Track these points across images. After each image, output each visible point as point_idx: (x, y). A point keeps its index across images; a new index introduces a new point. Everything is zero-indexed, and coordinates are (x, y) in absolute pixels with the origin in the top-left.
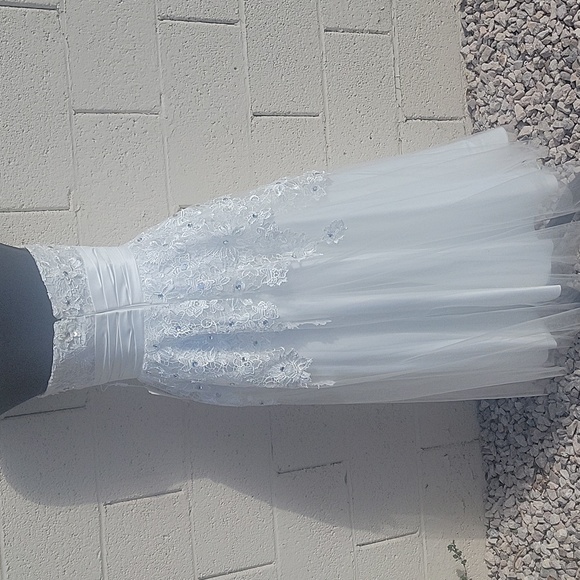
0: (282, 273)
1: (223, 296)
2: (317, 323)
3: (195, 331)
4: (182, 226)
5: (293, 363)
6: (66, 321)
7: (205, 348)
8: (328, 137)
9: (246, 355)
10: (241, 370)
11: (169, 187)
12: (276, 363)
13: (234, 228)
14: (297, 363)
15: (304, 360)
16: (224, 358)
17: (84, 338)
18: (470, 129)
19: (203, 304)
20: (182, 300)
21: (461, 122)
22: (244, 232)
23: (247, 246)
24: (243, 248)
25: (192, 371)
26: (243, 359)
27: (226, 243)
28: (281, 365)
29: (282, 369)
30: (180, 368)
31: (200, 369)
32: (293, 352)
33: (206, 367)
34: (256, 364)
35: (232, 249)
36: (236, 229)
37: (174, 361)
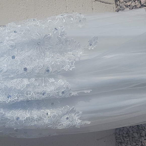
0: (72, 63)
1: (38, 76)
2: (86, 92)
3: (21, 99)
4: (11, 32)
5: (73, 115)
8: (67, 2)
9: (49, 112)
10: (46, 121)
12: (64, 115)
13: (44, 35)
14: (75, 114)
15: (78, 112)
16: (35, 114)
18: (115, 9)
19: (26, 82)
20: (12, 78)
21: (112, 5)
22: (50, 38)
23: (50, 47)
24: (48, 47)
25: (16, 123)
26: (47, 114)
27: (39, 43)
28: (66, 116)
29: (67, 118)
30: (8, 122)
31: (21, 122)
32: (73, 108)
33: (25, 120)
34: (54, 116)
35: (42, 48)
36: (46, 36)
37: (4, 117)
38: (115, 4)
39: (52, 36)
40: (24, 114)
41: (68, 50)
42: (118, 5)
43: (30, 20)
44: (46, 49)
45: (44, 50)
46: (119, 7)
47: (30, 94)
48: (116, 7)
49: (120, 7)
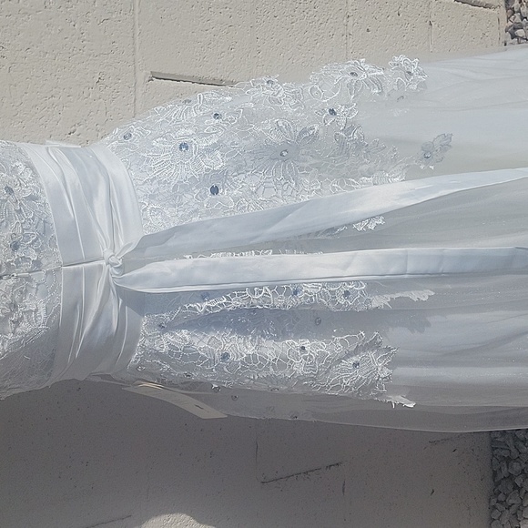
4: (203, 117)
5: (372, 354)
6: (11, 281)
7: (241, 330)
9: (307, 343)
10: (299, 368)
11: (137, 41)
12: (349, 355)
13: (299, 129)
14: (377, 354)
15: (388, 349)
17: (42, 312)
18: (505, 24)
21: (495, 12)
22: (315, 137)
23: (312, 162)
24: (306, 165)
25: (219, 368)
26: (303, 348)
27: (285, 154)
28: (355, 359)
29: (356, 365)
30: (199, 363)
31: (233, 366)
32: (375, 338)
33: (242, 362)
34: (322, 356)
35: (290, 166)
36: (304, 131)
37: (191, 352)
38: (503, 9)
39: (321, 132)
40: (242, 346)
41: (361, 171)
42: (516, 10)
43: (259, 81)
44: (301, 169)
45: (296, 172)
46: (518, 19)
47: (260, 292)
48: (508, 18)
49: (522, 19)
